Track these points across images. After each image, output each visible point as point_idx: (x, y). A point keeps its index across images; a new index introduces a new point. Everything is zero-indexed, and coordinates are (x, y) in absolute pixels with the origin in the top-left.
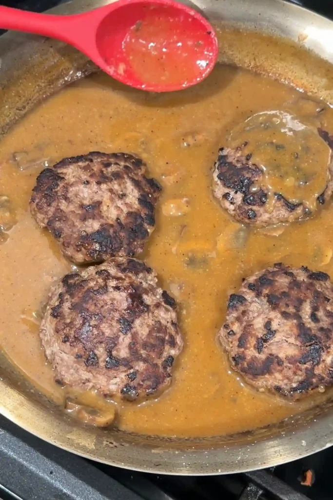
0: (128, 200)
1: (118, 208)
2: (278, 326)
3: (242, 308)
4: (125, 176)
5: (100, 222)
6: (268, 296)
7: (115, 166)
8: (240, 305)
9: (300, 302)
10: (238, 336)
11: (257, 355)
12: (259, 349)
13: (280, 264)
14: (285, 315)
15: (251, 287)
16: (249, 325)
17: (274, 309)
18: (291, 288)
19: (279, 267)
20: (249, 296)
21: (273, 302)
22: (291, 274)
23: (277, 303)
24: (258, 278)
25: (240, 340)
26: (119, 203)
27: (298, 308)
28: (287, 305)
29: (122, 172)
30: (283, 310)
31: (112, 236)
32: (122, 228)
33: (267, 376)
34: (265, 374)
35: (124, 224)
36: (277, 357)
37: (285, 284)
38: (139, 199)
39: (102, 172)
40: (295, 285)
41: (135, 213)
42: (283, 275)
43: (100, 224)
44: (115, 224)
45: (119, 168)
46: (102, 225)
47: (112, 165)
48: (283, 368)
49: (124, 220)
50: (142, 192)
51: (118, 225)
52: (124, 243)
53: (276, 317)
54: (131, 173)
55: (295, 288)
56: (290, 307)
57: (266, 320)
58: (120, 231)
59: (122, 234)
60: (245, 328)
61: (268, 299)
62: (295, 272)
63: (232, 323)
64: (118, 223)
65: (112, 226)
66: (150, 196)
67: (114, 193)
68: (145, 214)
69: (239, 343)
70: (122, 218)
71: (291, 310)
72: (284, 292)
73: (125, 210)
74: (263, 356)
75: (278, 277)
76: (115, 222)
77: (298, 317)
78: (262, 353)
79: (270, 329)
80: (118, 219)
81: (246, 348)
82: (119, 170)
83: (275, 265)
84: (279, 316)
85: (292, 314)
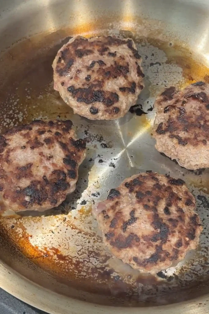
0: (55, 161)
1: (46, 168)
2: (140, 215)
3: (117, 200)
4: (55, 141)
5: (30, 179)
6: (137, 192)
7: (48, 133)
8: (116, 197)
9: (158, 199)
10: (111, 219)
11: (122, 233)
12: (124, 229)
13: (150, 172)
14: (146, 207)
15: (127, 185)
16: (120, 212)
17: (139, 202)
18: (154, 189)
19: (149, 173)
20: (124, 191)
21: (140, 197)
22: (157, 179)
23: (142, 198)
24: (133, 179)
25: (111, 222)
26: (48, 164)
27: (156, 204)
28: (149, 201)
29: (52, 138)
30: (145, 203)
31: (40, 190)
32: (47, 183)
33: (128, 249)
34: (127, 248)
35: (49, 180)
36: (136, 235)
37: (151, 185)
38: (64, 159)
39: (36, 138)
40: (157, 187)
41: (59, 170)
42: (151, 179)
43: (30, 181)
44: (42, 180)
45: (51, 134)
46: (32, 182)
47: (46, 132)
48: (140, 244)
49: (49, 177)
50: (67, 153)
51: (44, 181)
52: (49, 194)
53: (139, 208)
54: (60, 138)
55: (157, 189)
56: (150, 202)
57: (132, 209)
58: (46, 186)
59: (47, 188)
60: (116, 214)
61: (136, 195)
62: (160, 178)
63: (108, 210)
64: (44, 180)
65: (39, 182)
66: (74, 155)
67: (44, 156)
68: (68, 170)
69: (111, 224)
70: (48, 175)
71: (151, 204)
72: (149, 192)
73: (52, 169)
74: (126, 235)
75: (147, 180)
76: (42, 179)
77: (155, 209)
78: (126, 232)
79: (133, 216)
80: (45, 176)
81: (116, 228)
82: (51, 136)
83: (147, 171)
84: (142, 207)
85: (151, 207)
